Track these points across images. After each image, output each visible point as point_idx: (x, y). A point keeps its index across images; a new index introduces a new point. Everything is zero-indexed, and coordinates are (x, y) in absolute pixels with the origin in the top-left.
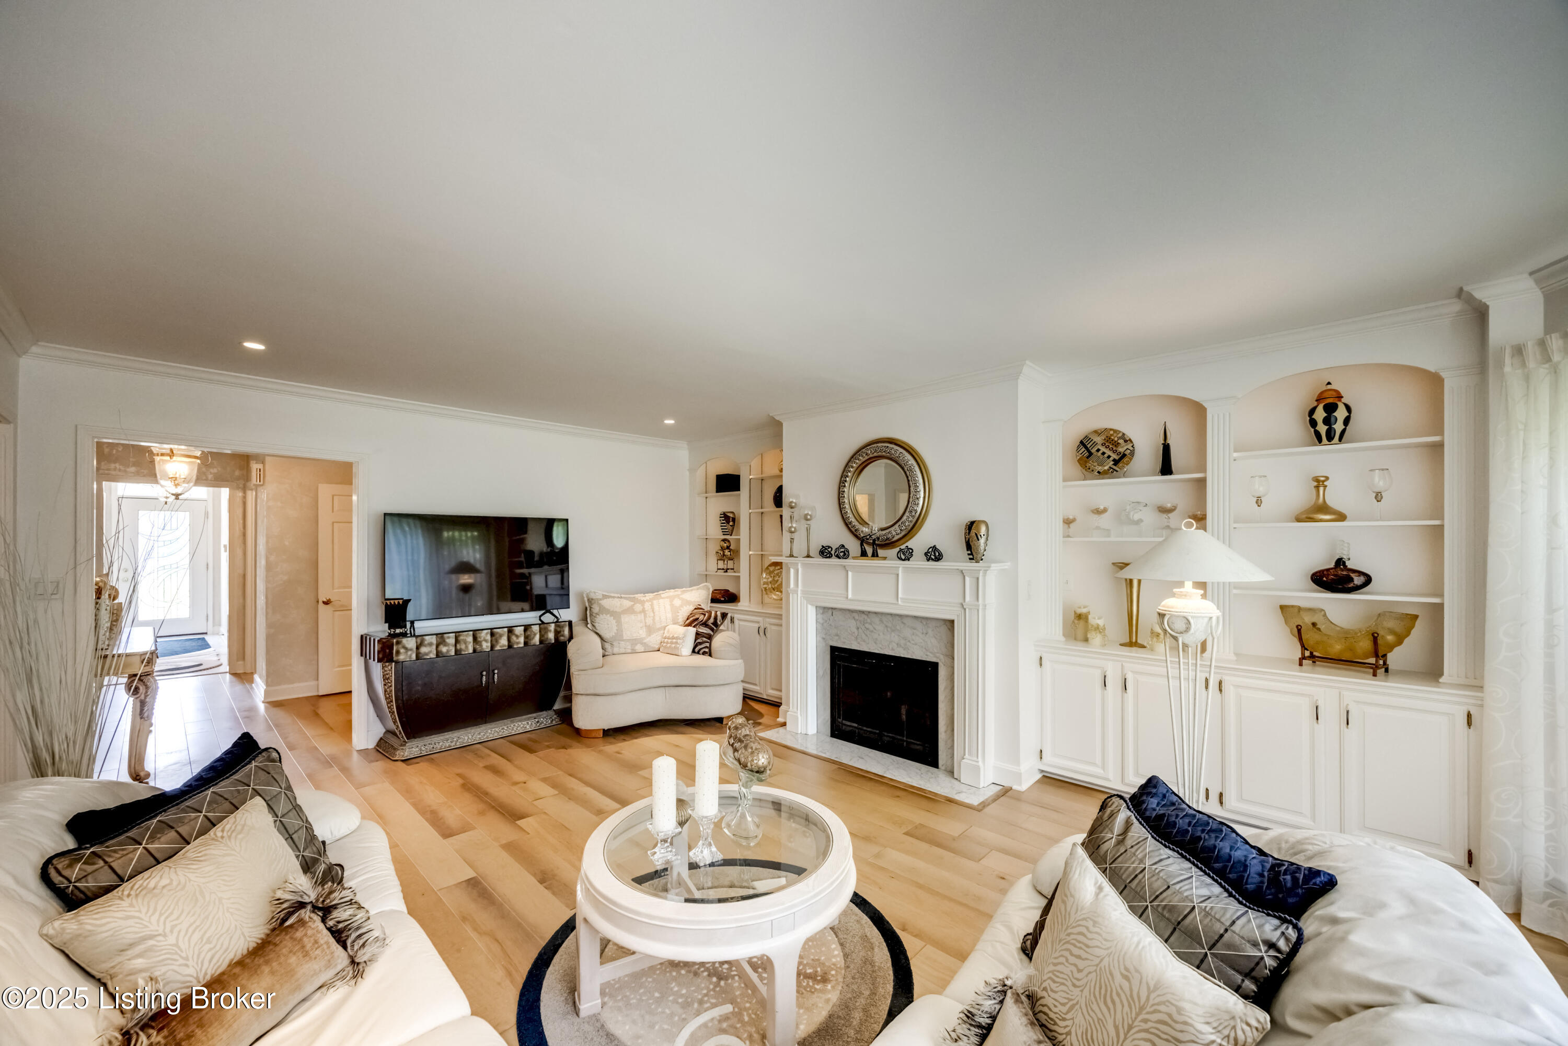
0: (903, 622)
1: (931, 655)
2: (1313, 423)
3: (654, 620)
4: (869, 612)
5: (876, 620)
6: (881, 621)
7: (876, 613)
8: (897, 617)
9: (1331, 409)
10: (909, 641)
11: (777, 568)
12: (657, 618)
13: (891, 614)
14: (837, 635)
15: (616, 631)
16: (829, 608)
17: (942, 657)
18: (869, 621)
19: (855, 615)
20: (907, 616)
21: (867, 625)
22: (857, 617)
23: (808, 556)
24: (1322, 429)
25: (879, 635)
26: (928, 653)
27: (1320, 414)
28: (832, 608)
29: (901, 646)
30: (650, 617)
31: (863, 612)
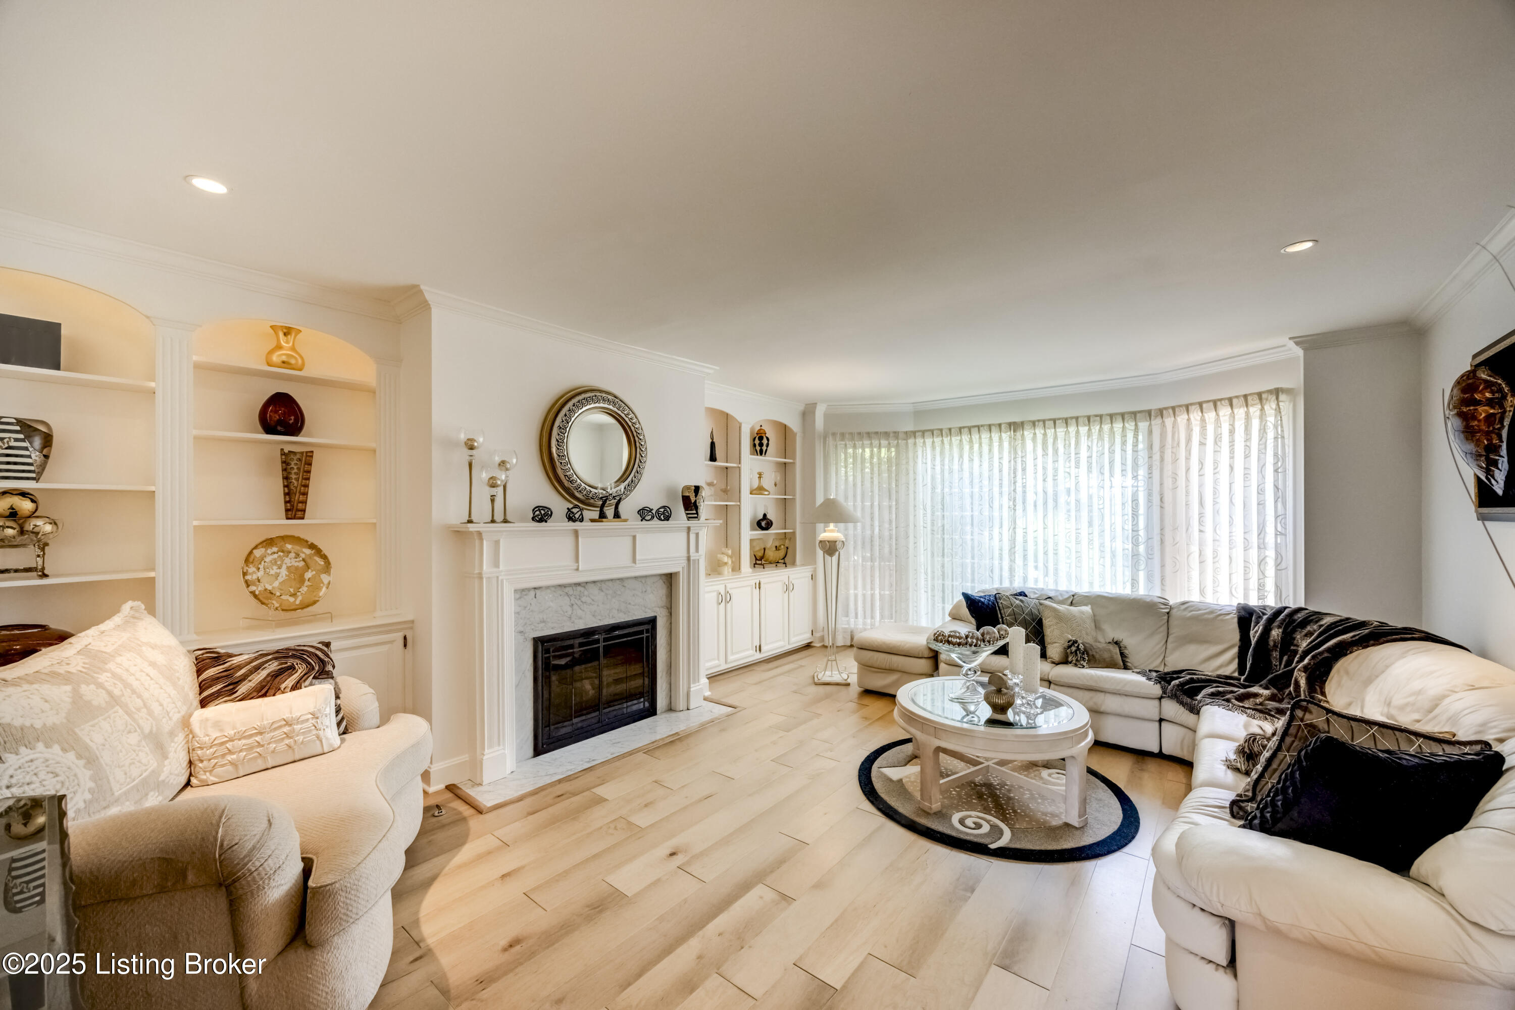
0: (624, 586)
1: (649, 611)
2: (755, 445)
3: (150, 713)
4: (587, 583)
5: (594, 590)
6: (601, 590)
7: (594, 582)
8: (618, 581)
9: (761, 438)
10: (630, 604)
11: (269, 551)
12: (157, 709)
13: (612, 580)
14: (544, 622)
15: (91, 784)
16: (529, 590)
17: (658, 609)
18: (586, 593)
19: (569, 590)
20: (628, 578)
21: (584, 599)
22: (571, 592)
23: (493, 521)
24: (758, 448)
25: (598, 605)
26: (647, 610)
27: (757, 442)
28: (535, 588)
29: (621, 611)
30: (139, 710)
31: (578, 584)
